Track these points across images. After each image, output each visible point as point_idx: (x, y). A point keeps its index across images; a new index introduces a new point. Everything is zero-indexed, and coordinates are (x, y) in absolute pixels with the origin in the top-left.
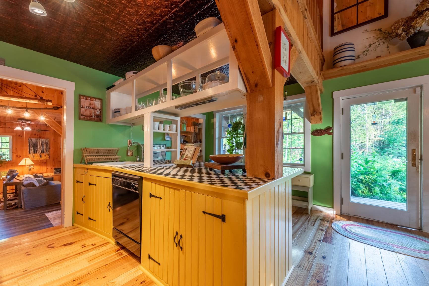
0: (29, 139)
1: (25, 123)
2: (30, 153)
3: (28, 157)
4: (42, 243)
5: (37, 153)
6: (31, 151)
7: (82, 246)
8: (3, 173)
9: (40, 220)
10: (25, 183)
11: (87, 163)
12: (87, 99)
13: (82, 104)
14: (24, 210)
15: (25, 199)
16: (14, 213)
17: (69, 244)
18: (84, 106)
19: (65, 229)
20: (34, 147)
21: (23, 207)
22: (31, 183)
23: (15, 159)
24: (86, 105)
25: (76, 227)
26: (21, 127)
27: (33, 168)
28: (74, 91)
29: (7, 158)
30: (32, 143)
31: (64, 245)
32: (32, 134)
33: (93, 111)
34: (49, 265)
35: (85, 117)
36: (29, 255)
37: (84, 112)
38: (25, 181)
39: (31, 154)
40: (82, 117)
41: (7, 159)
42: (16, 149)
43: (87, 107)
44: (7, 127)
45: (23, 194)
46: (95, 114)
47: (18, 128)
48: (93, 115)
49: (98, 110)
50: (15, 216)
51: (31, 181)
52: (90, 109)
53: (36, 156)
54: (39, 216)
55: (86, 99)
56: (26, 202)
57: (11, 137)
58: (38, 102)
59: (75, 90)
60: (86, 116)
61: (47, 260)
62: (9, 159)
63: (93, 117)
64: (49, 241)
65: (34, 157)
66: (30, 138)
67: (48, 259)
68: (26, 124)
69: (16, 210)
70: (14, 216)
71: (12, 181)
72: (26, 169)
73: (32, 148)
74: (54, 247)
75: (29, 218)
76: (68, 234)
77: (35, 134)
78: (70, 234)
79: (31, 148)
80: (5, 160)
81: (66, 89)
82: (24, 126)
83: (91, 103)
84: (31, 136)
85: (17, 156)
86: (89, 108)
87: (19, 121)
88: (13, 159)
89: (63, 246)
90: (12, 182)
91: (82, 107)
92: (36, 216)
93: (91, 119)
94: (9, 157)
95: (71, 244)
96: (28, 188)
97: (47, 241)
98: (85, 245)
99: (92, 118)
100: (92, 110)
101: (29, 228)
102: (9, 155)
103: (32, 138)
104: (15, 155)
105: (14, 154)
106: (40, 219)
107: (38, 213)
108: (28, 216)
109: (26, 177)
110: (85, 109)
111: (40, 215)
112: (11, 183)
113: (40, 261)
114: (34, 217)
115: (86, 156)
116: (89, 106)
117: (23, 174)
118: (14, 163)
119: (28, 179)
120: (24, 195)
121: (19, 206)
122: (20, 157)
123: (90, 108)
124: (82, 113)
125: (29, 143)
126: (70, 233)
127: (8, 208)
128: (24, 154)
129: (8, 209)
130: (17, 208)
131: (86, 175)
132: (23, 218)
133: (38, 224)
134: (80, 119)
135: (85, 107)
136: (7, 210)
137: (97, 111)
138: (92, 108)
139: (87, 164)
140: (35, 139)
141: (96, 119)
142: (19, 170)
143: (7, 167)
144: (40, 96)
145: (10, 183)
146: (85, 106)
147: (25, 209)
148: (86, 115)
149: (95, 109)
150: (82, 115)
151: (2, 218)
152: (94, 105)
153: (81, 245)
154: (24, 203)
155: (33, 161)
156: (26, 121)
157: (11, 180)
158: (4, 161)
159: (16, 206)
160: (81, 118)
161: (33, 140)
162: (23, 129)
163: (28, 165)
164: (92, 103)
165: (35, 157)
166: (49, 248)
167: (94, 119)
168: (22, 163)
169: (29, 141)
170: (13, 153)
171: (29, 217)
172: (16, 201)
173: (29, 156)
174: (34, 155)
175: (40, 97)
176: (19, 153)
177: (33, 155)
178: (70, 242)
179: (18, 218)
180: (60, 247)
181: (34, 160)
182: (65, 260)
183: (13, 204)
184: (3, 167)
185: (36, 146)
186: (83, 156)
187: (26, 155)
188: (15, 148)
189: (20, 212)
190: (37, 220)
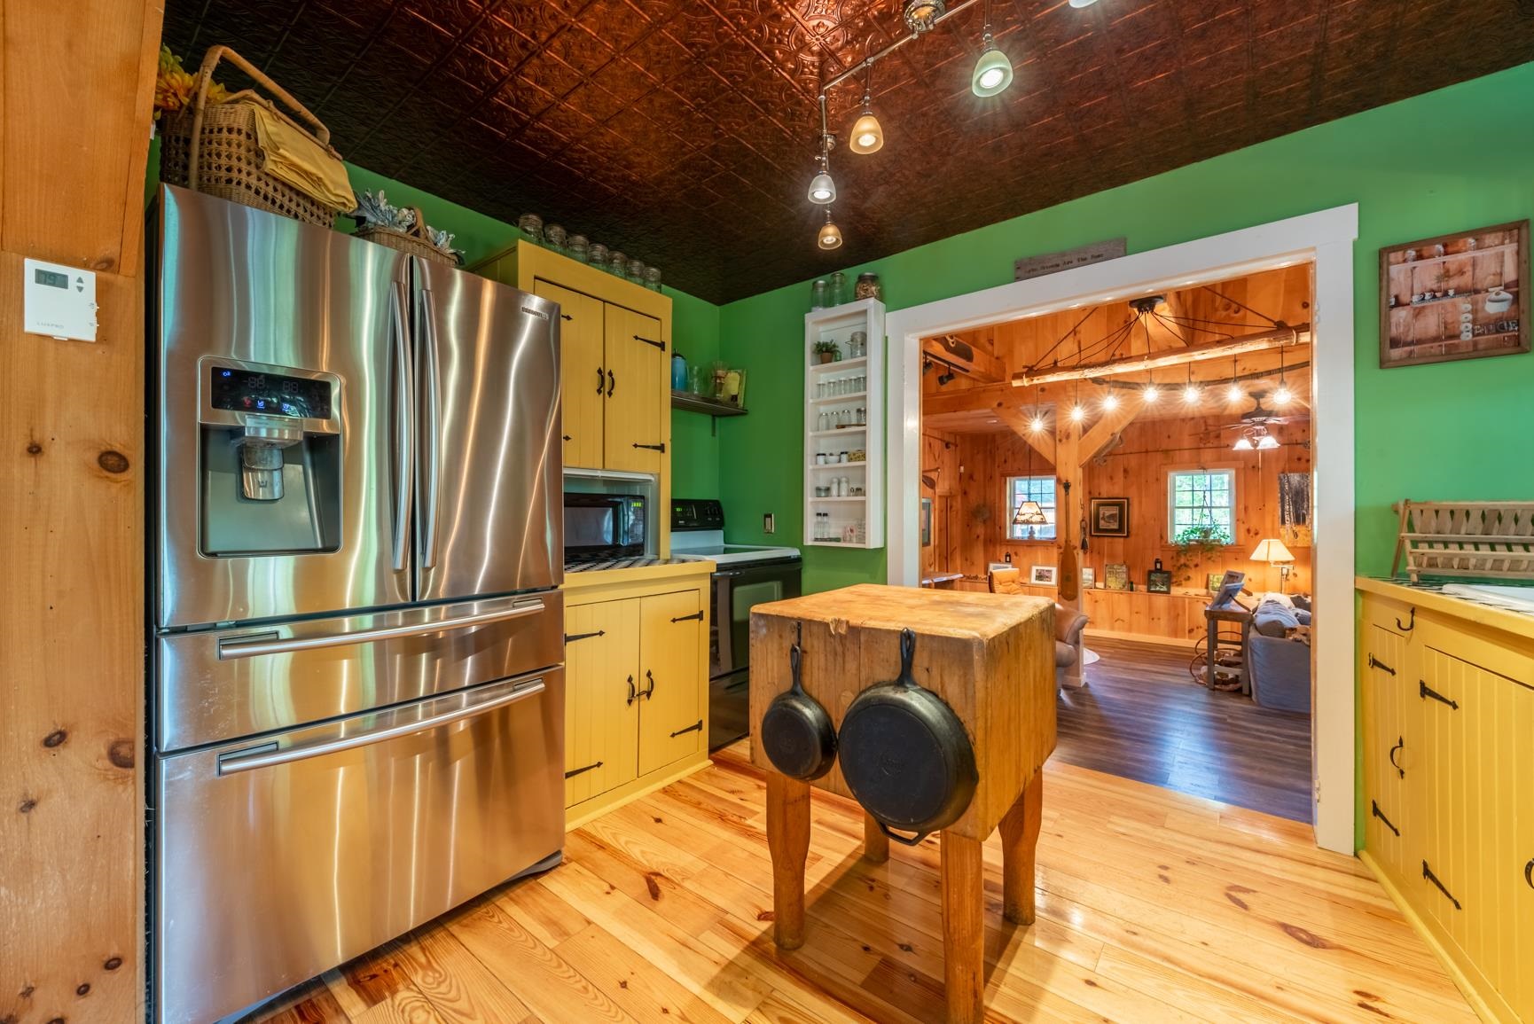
0: (1282, 475)
1: (1262, 423)
2: (1283, 522)
3: (1278, 536)
4: (1216, 860)
5: (1307, 523)
6: (1287, 517)
7: (1358, 993)
8: (1215, 580)
9: (1294, 762)
10: (1261, 619)
11: (1414, 578)
12: (1425, 253)
13: (1394, 291)
14: (1254, 707)
15: (1258, 673)
16: (1227, 707)
17: (1304, 937)
18: (1405, 298)
19: (1321, 858)
20: (1295, 503)
21: (1254, 697)
22: (1274, 622)
23: (1242, 542)
24: (1417, 289)
25: (1371, 876)
26: (1250, 438)
27: (1295, 575)
28: (1355, 243)
29: (1223, 537)
30: (1290, 488)
31: (1286, 928)
32: (1290, 459)
33: (1464, 305)
34: (1200, 975)
35: (1416, 348)
36: (1166, 880)
37: (1408, 327)
38: (1260, 613)
39: (1288, 524)
40: (1396, 353)
41: (1223, 539)
42: (1246, 509)
43: (1428, 296)
44: (1222, 445)
45: (1252, 655)
46: (1474, 322)
47: (1243, 445)
48: (1463, 327)
49: (1497, 289)
50: (1231, 717)
51: (1274, 618)
52: (1445, 301)
53: (1303, 532)
54: (1292, 747)
55: (1420, 257)
56: (1260, 684)
57: (1233, 472)
58: (1269, 341)
59: (1356, 236)
60: (1419, 342)
61: (1204, 947)
62: (1228, 540)
63: (1467, 337)
64: (1239, 867)
65: (1296, 535)
66: (1283, 473)
67: (1206, 944)
68: (1263, 427)
69: (1236, 700)
70: (1226, 716)
71: (1226, 607)
72: (1273, 575)
73: (1289, 505)
74: (1245, 907)
75: (1261, 738)
76: (1321, 886)
77: (1299, 459)
78: (1329, 893)
79: (1288, 507)
80: (1219, 541)
81: (1314, 249)
82: (1259, 435)
83: (1447, 271)
84: (1287, 466)
85: (1249, 531)
86: (1438, 294)
87: (1245, 421)
88: (1237, 541)
89: (1275, 929)
90: (1228, 610)
91: (1398, 304)
92: (1284, 742)
93: (1448, 353)
94: (1228, 532)
95: (1314, 942)
96: (1266, 639)
97: (1233, 865)
98: (1377, 999)
99: (1456, 346)
100: (1459, 299)
101: (1255, 774)
102: (1228, 527)
103: (1290, 472)
104: (1243, 528)
105: (1241, 525)
106: (1294, 759)
107: (1293, 732)
108: (1262, 732)
109: (1268, 602)
110: (1415, 309)
111: (1295, 745)
112: (1223, 612)
113: (1182, 932)
114: (1277, 744)
115: (1415, 544)
116: (1435, 287)
117: (1264, 589)
118: (1240, 551)
119: (1270, 607)
120: (1255, 657)
121: (1246, 691)
122: (1257, 534)
123: (1446, 294)
124: (1394, 332)
125: (1282, 489)
126: (1331, 884)
127: (1217, 686)
128: (1268, 525)
129: (1218, 689)
130: (1238, 692)
131: (1409, 640)
132: (1246, 731)
133: (1282, 774)
134: (1384, 363)
135: (1415, 298)
136: (1214, 689)
137: (1493, 296)
138: (1459, 292)
139: (1415, 584)
140: (1298, 474)
141: (1481, 346)
142: (1250, 575)
143: (1224, 562)
144: (1276, 320)
145: (1220, 610)
146: (1412, 295)
147: (1259, 705)
148: (1418, 337)
149: (1477, 292)
150: (1395, 343)
151: (1199, 709)
152: (1468, 276)
153: (1359, 989)
154: (1257, 686)
155: (1292, 549)
156: (1264, 418)
157: (1224, 603)
158: (1216, 543)
159: (1238, 685)
160: (1389, 361)
161: (1292, 480)
162: (1255, 445)
163: (1276, 563)
164: (1453, 268)
165: (1300, 535)
166: (1230, 897)
167: (1471, 349)
168: (1259, 553)
169: (1280, 483)
170: (1238, 520)
171: (1263, 735)
172: (1237, 671)
173: (1283, 531)
174: (1297, 528)
175: (1275, 323)
176: (1254, 523)
177: (1294, 528)
178: (1314, 931)
179: (1234, 729)
180: (1266, 926)
181: (1298, 545)
182: (1262, 1002)
183: (1230, 676)
184: (1213, 561)
185: (1303, 497)
186: (1401, 543)
187: (1273, 529)
188: (1242, 507)
189: (1245, 710)
190: (1285, 760)
